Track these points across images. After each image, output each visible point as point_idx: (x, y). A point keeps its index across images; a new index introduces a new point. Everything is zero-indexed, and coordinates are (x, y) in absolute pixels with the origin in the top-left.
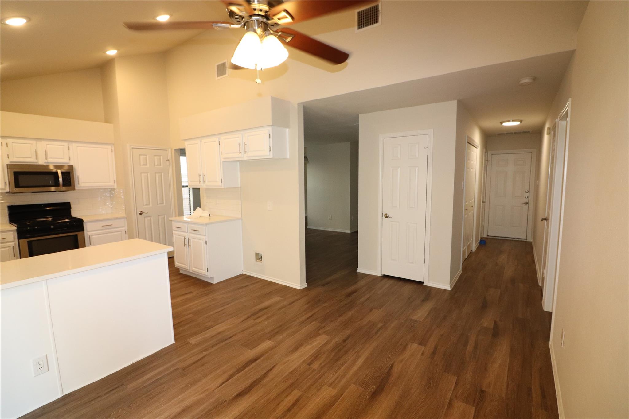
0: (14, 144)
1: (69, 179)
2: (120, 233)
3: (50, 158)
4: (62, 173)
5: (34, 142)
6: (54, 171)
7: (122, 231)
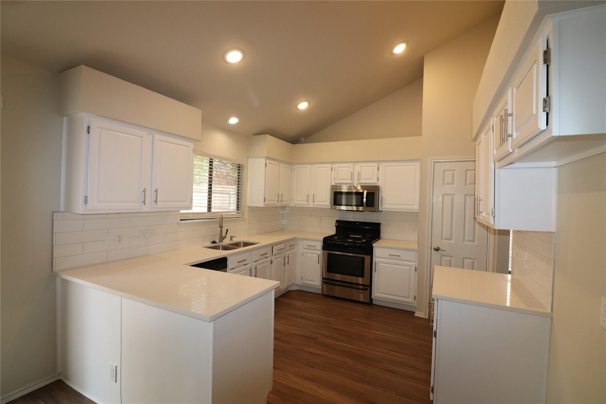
0: (339, 168)
1: (373, 199)
2: (409, 268)
3: (363, 179)
4: (367, 193)
5: (351, 165)
6: (361, 191)
7: (411, 266)
